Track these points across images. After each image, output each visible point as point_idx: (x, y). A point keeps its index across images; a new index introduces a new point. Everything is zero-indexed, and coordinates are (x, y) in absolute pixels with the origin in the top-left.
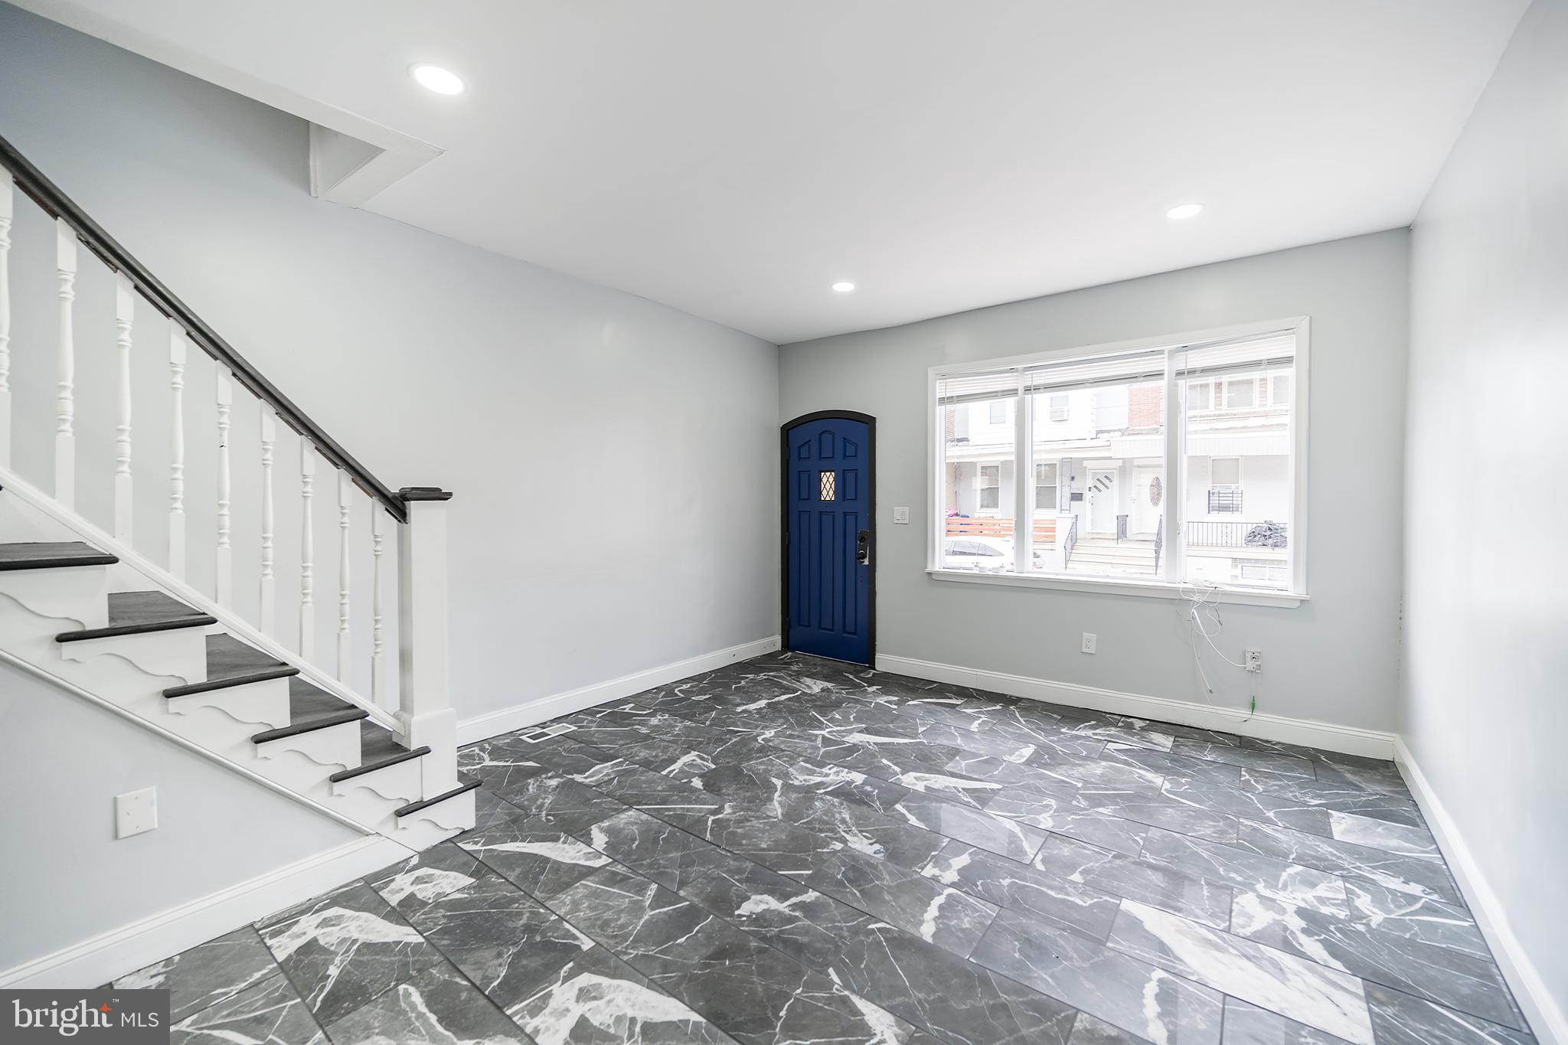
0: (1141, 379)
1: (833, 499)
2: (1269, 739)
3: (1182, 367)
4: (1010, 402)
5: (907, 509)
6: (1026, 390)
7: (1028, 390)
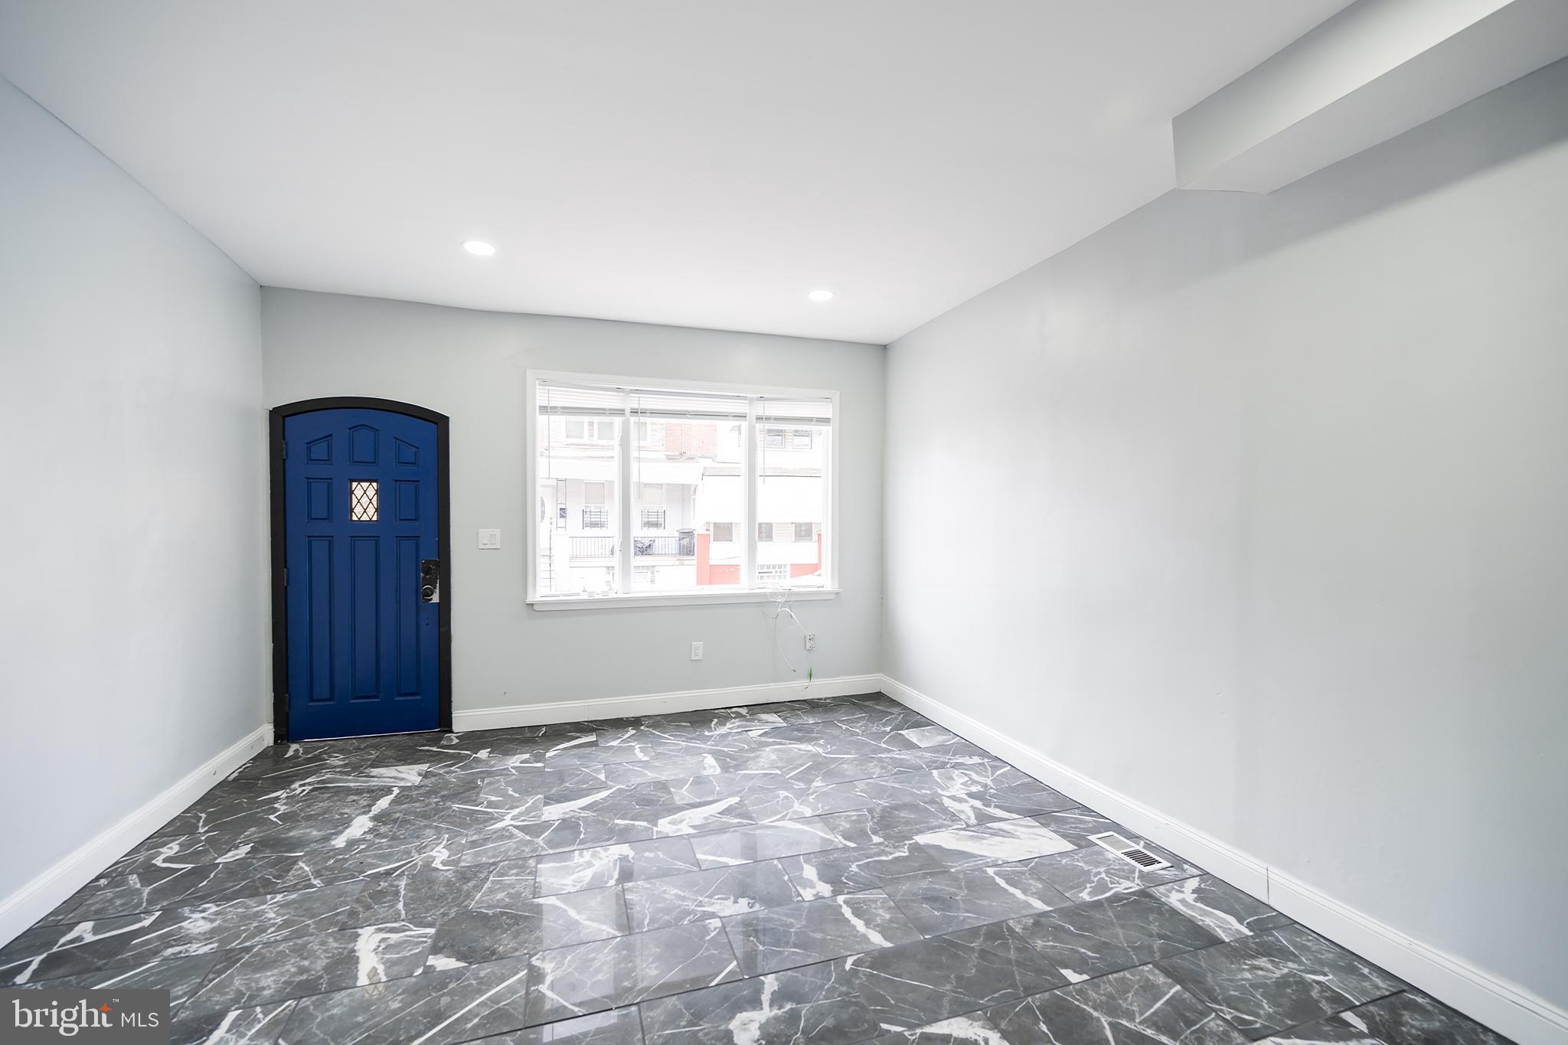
0: (731, 418)
1: (375, 518)
2: (820, 697)
3: (761, 413)
4: (617, 420)
5: (497, 531)
6: (631, 412)
7: (634, 412)
